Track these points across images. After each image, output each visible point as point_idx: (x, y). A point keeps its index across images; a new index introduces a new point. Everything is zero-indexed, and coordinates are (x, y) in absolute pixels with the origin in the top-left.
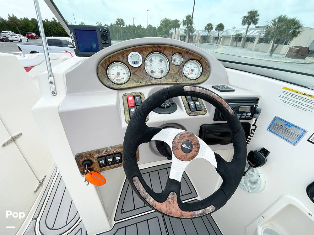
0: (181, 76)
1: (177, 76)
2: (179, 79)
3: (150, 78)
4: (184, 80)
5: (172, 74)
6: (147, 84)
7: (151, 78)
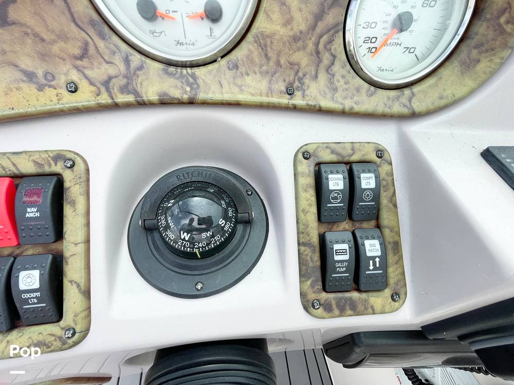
0: (326, 58)
1: (303, 59)
2: (307, 81)
3: (127, 61)
4: (335, 90)
5: (271, 36)
6: (105, 99)
7: (136, 58)
